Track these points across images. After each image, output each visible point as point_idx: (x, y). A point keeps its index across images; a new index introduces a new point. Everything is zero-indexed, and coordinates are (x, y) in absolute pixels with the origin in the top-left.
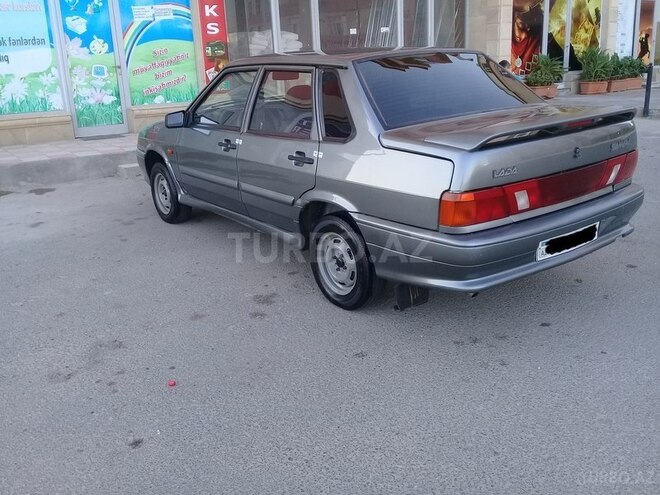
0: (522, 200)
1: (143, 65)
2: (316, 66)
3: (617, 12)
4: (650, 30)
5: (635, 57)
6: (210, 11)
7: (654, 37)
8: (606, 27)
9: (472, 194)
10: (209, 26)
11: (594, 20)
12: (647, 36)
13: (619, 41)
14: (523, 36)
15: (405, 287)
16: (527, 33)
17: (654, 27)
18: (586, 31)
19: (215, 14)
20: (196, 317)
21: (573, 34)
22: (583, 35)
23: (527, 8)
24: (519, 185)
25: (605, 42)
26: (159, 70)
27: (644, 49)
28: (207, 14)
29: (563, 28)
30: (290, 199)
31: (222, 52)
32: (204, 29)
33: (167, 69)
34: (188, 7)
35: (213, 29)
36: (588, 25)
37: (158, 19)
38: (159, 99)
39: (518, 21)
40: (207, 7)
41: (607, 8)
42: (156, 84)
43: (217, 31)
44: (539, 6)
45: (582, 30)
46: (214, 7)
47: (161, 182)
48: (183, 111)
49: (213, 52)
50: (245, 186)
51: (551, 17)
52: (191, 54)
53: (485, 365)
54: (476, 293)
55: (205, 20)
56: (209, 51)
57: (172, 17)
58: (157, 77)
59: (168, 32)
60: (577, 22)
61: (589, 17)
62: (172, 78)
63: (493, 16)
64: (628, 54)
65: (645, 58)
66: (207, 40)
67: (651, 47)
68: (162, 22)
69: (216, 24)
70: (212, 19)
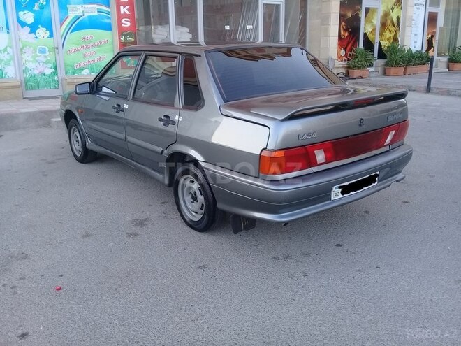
0: (320, 156)
1: (75, 47)
2: (180, 54)
3: (411, 19)
4: (435, 33)
5: (424, 51)
6: (124, 10)
7: (437, 37)
8: (404, 30)
9: (282, 152)
10: (123, 21)
11: (396, 24)
12: (432, 36)
13: (413, 40)
14: (346, 34)
15: (238, 217)
16: (350, 33)
17: (437, 31)
18: (390, 32)
19: (128, 13)
20: (87, 236)
21: (381, 34)
22: (388, 34)
23: (349, 15)
24: (318, 145)
25: (403, 40)
26: (87, 51)
27: (430, 45)
28: (122, 12)
29: (374, 30)
30: (160, 150)
31: (133, 40)
32: (120, 23)
33: (91, 50)
34: (109, 7)
35: (126, 23)
36: (391, 28)
37: (87, 15)
38: (86, 72)
39: (343, 24)
40: (122, 7)
41: (405, 16)
42: (83, 61)
43: (129, 24)
44: (358, 14)
45: (388, 31)
46: (127, 7)
47: (75, 133)
48: (89, 83)
49: (125, 39)
50: (130, 139)
51: (366, 21)
52: (110, 40)
53: (292, 276)
54: (286, 224)
55: (120, 17)
56: (123, 39)
57: (96, 13)
58: (85, 56)
59: (93, 24)
60: (384, 25)
61: (392, 22)
62: (95, 57)
63: (325, 20)
64: (419, 49)
65: (431, 51)
66: (122, 31)
67: (435, 44)
68: (90, 17)
69: (129, 20)
70: (125, 16)
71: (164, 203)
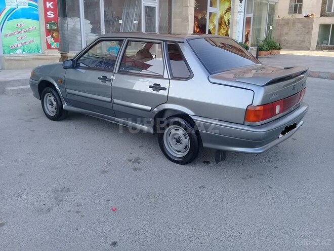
0: (277, 109)
1: (10, 32)
2: (164, 41)
3: (237, 22)
4: (249, 31)
6: (49, 5)
7: (251, 33)
8: (232, 28)
9: (262, 107)
10: (48, 13)
11: (227, 25)
12: (248, 33)
13: (237, 34)
14: (198, 30)
16: (200, 28)
17: (251, 29)
18: (224, 29)
19: (52, 7)
21: (219, 31)
22: (223, 31)
23: (200, 17)
25: (232, 35)
26: (19, 35)
27: (247, 39)
28: (48, 7)
29: (214, 28)
30: (149, 108)
31: (56, 28)
32: (46, 15)
33: (23, 35)
34: (36, 2)
35: (51, 15)
36: (225, 27)
37: (20, 7)
38: (19, 51)
39: (196, 22)
40: (47, 3)
41: (233, 20)
42: (17, 43)
43: (53, 16)
44: (205, 17)
45: (222, 29)
46: (52, 3)
47: (49, 98)
48: (71, 60)
49: (50, 27)
50: (116, 101)
51: (209, 22)
52: (37, 27)
53: (262, 188)
55: (46, 10)
56: (48, 26)
57: (27, 7)
58: (18, 39)
59: (25, 14)
60: (220, 24)
61: (225, 23)
62: (27, 40)
63: (185, 20)
64: (241, 41)
65: (247, 43)
66: (47, 20)
67: (250, 38)
68: (22, 9)
69: (52, 12)
70: (50, 9)
71: (141, 147)
